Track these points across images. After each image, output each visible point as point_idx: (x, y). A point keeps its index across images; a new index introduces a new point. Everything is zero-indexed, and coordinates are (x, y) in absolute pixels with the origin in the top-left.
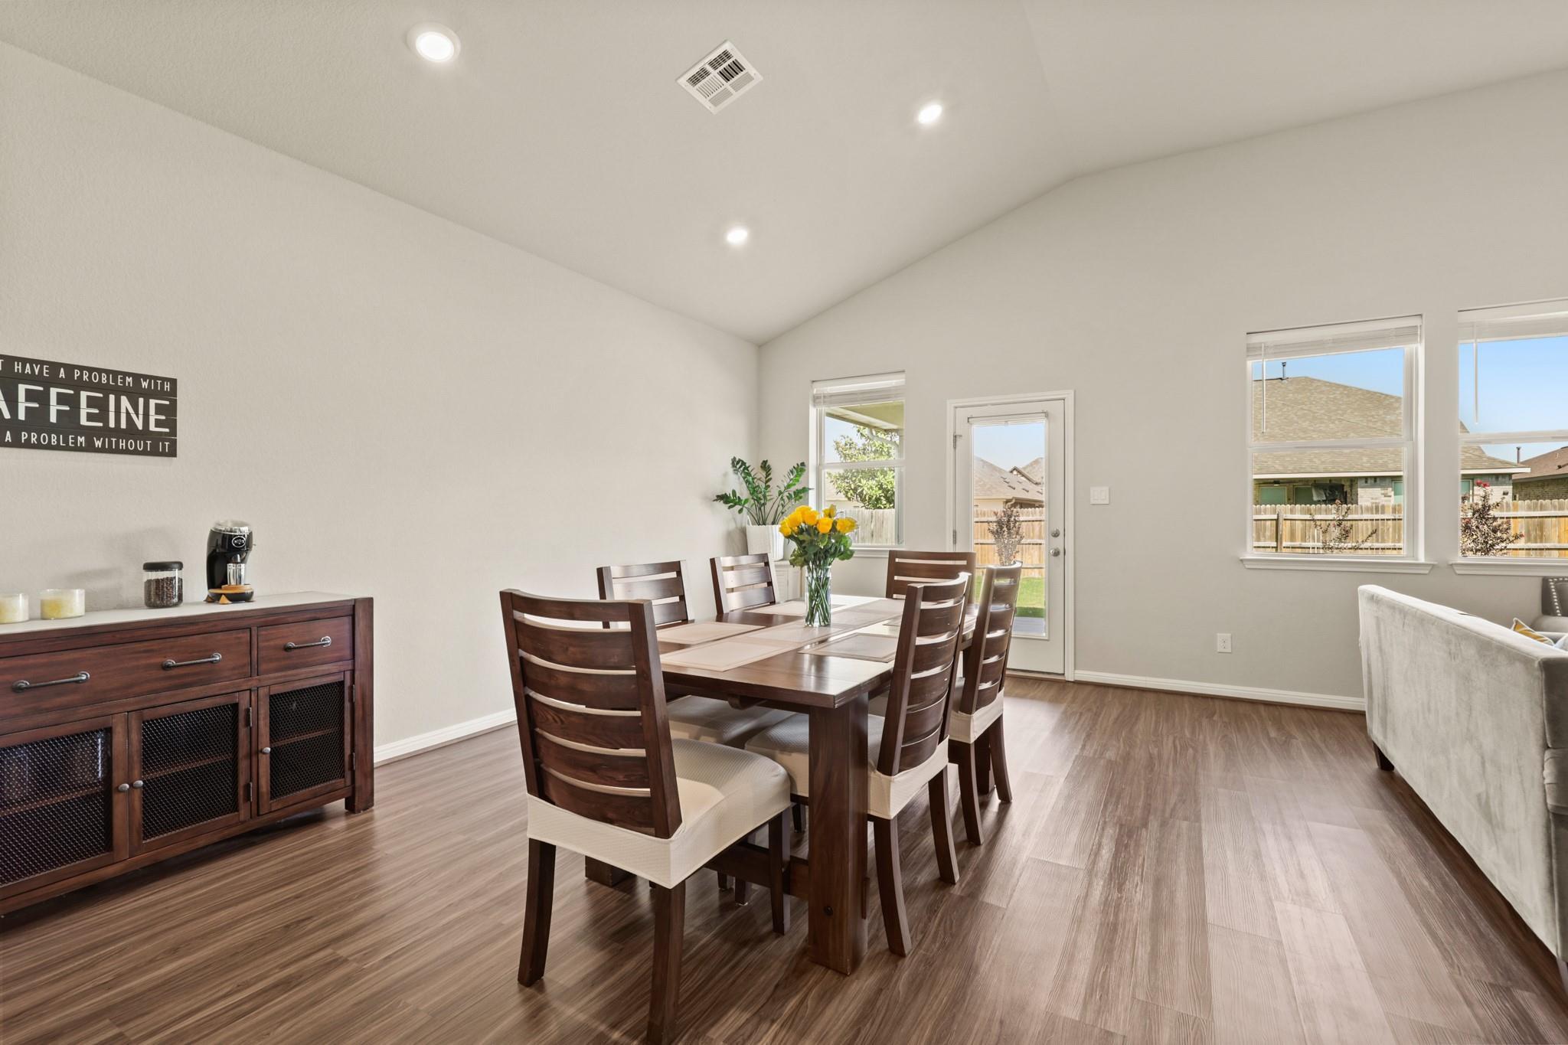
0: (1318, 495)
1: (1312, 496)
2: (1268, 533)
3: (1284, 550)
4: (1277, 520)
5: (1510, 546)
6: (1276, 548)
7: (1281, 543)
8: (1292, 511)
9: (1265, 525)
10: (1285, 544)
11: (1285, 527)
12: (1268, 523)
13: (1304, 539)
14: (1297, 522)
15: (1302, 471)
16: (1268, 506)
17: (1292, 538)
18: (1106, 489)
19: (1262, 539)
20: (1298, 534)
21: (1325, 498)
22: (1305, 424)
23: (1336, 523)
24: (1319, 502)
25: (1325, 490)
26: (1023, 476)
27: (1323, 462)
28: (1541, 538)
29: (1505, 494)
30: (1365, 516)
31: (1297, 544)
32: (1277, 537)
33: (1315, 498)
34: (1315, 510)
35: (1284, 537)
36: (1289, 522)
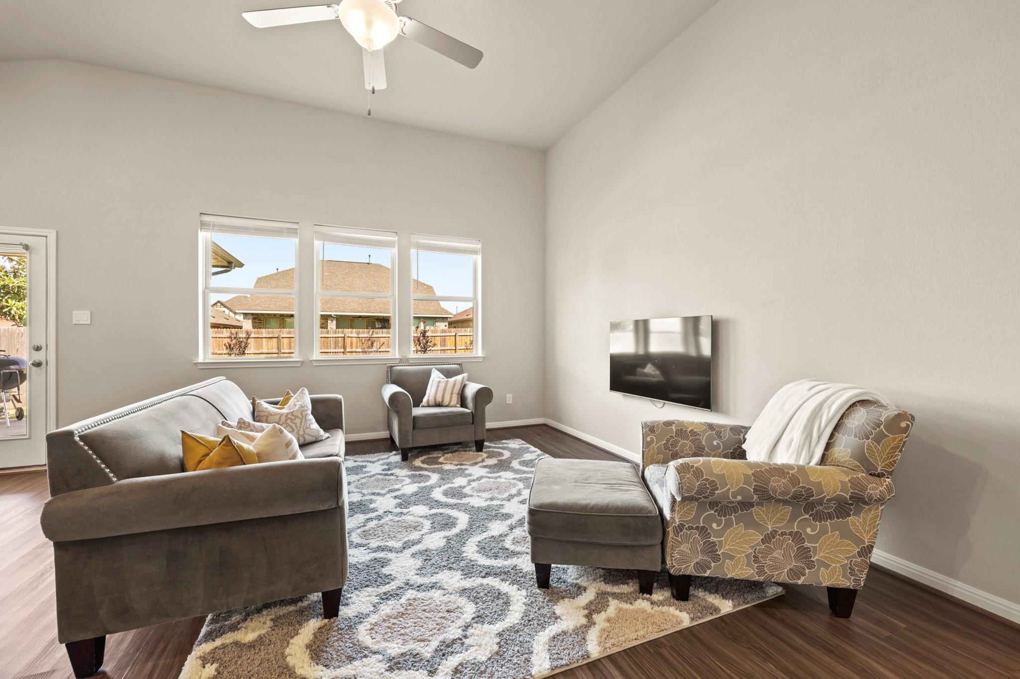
0: (378, 324)
1: (375, 325)
2: (340, 345)
3: (347, 353)
4: (344, 337)
5: (432, 349)
6: (344, 352)
7: (346, 350)
8: (351, 333)
9: (338, 340)
10: (348, 350)
11: (348, 341)
12: (340, 339)
13: (357, 348)
14: (354, 338)
15: (371, 312)
16: (340, 329)
17: (352, 347)
18: (88, 312)
19: (337, 348)
20: (354, 345)
21: (381, 326)
22: (374, 288)
23: (368, 339)
24: (378, 328)
25: (381, 322)
26: (225, 307)
27: (380, 308)
28: (444, 345)
29: (446, 326)
30: (384, 335)
31: (354, 350)
32: (344, 347)
33: (377, 326)
34: (362, 332)
35: (347, 347)
36: (350, 338)
